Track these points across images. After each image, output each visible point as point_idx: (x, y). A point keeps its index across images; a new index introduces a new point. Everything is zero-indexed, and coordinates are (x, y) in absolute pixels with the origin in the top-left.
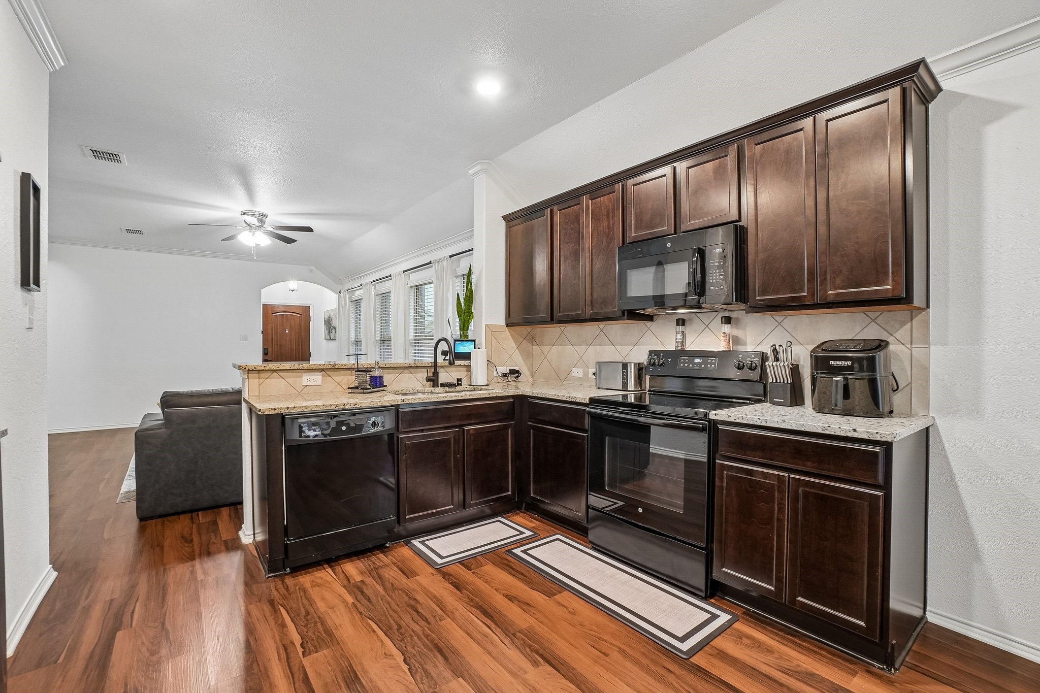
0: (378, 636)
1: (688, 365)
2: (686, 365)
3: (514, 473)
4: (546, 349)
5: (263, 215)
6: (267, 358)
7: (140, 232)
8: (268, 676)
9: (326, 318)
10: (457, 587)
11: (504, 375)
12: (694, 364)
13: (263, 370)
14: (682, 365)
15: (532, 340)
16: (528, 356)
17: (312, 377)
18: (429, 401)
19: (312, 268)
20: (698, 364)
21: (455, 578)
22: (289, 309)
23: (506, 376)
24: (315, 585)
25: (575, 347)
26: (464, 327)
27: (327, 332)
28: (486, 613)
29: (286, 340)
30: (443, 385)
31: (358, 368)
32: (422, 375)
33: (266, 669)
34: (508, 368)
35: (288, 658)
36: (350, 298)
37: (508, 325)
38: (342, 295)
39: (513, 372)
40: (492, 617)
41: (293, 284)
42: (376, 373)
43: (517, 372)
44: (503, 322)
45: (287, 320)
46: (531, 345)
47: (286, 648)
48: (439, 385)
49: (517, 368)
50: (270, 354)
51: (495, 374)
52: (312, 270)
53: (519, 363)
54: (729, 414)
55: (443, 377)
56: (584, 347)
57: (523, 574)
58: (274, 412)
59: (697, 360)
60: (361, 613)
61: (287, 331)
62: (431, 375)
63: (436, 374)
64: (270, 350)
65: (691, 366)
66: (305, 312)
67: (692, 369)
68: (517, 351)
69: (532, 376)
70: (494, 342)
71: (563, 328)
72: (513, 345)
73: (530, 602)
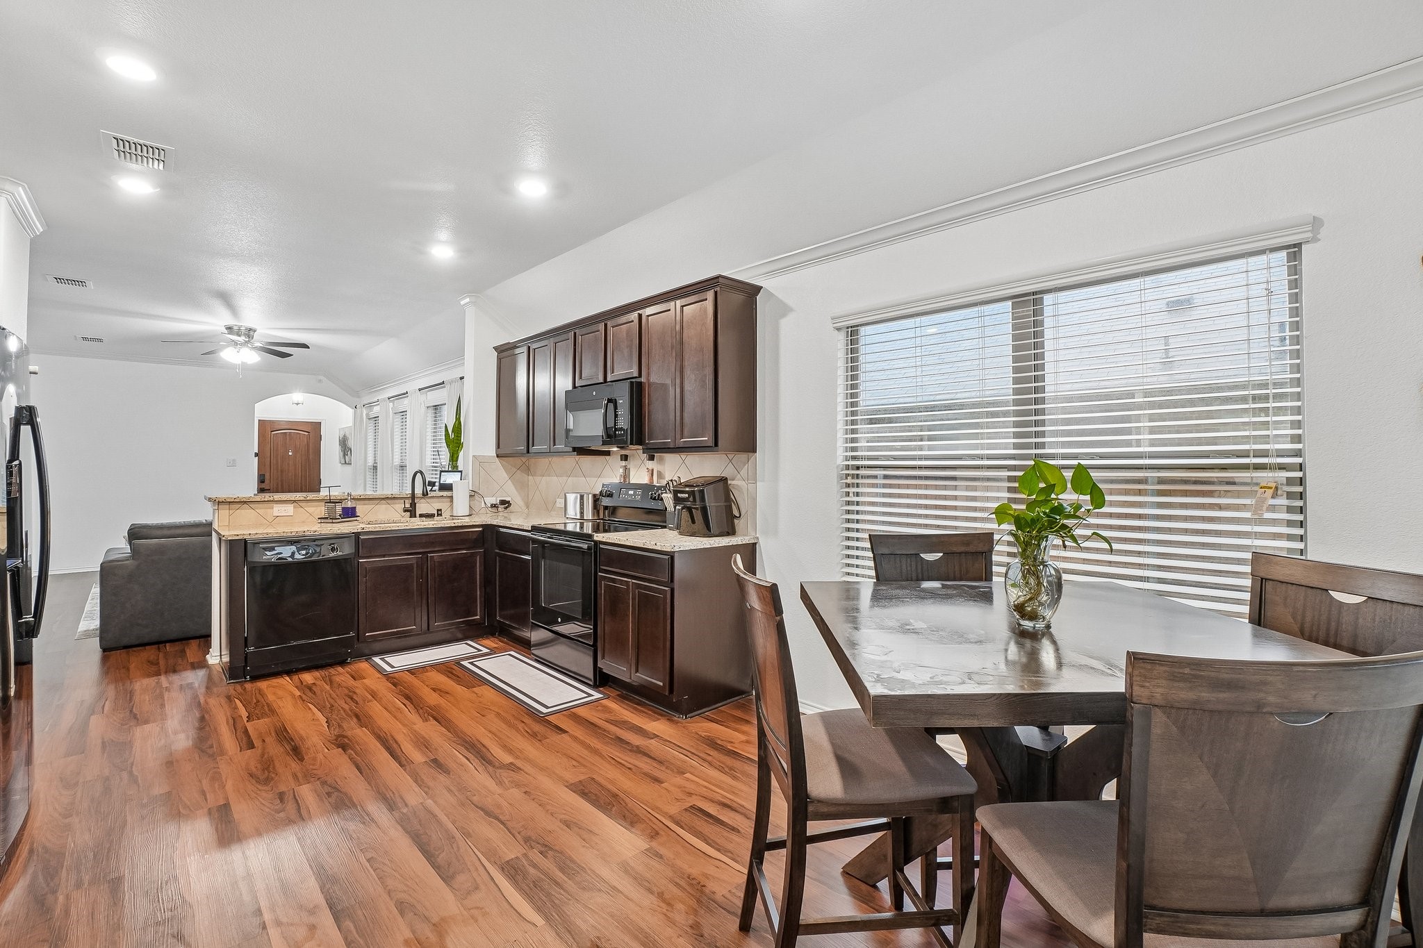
0: (312, 711)
2: (624, 495)
3: (483, 599)
4: (538, 479)
5: (250, 330)
7: (100, 340)
9: (341, 436)
10: (395, 685)
11: (494, 506)
12: (630, 494)
13: (233, 502)
14: (621, 495)
15: (528, 470)
16: (522, 487)
17: (283, 509)
18: (390, 529)
19: (322, 378)
20: (633, 495)
21: (397, 679)
22: (294, 425)
23: (495, 507)
25: (559, 478)
26: (454, 458)
27: (342, 454)
28: (408, 698)
29: (288, 464)
30: (421, 516)
31: (330, 499)
32: (399, 506)
34: (499, 499)
35: (234, 722)
36: (367, 415)
37: (498, 456)
38: (358, 410)
39: (503, 502)
40: (411, 700)
41: (298, 396)
42: (349, 504)
43: (508, 502)
44: (492, 451)
45: (290, 439)
46: (526, 476)
47: (235, 718)
48: (418, 515)
49: (507, 499)
50: (267, 481)
51: (483, 505)
52: (320, 381)
53: (511, 493)
55: (422, 507)
56: (564, 478)
57: (458, 677)
58: (237, 538)
59: (632, 492)
60: (304, 701)
61: (290, 454)
62: (408, 506)
63: (413, 505)
64: (267, 477)
65: (628, 496)
66: (314, 429)
68: (509, 482)
69: (528, 507)
70: (482, 472)
72: (505, 475)
73: (450, 692)
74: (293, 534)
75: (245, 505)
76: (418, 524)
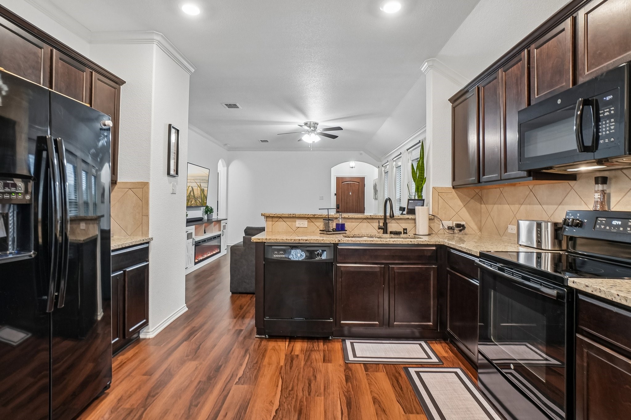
0: (277, 389)
1: (605, 227)
2: (603, 227)
3: (436, 309)
4: (490, 207)
5: (316, 123)
6: (338, 210)
7: (266, 141)
8: (214, 387)
9: (374, 184)
10: (348, 379)
11: (450, 228)
12: (611, 225)
14: (598, 226)
15: (480, 199)
16: (475, 213)
17: (302, 222)
18: (359, 242)
19: (362, 152)
20: (618, 226)
21: (352, 373)
22: (352, 179)
23: (451, 229)
24: (274, 349)
25: (510, 206)
26: (419, 189)
27: (374, 194)
28: (349, 404)
29: (350, 199)
30: (391, 233)
31: (328, 218)
32: (376, 225)
33: (216, 383)
34: (455, 223)
35: (229, 382)
36: (384, 170)
37: (454, 188)
38: (380, 168)
39: (458, 226)
40: (350, 408)
41: (352, 164)
42: (340, 222)
43: (463, 226)
44: (448, 184)
45: (351, 186)
46: (479, 204)
47: (232, 376)
48: (389, 232)
49: (462, 223)
51: (441, 227)
52: (361, 154)
53: (465, 218)
54: (586, 284)
55: (393, 226)
56: (517, 206)
57: (401, 389)
58: (259, 241)
59: (615, 222)
60: (280, 373)
61: (350, 194)
62: (381, 224)
63: (385, 224)
64: (340, 206)
65: (608, 228)
66: (361, 181)
67: (609, 232)
68: (464, 209)
69: (480, 229)
70: (441, 201)
71: (501, 189)
72: (460, 203)
74: (292, 241)
75: (281, 219)
76: (388, 239)
